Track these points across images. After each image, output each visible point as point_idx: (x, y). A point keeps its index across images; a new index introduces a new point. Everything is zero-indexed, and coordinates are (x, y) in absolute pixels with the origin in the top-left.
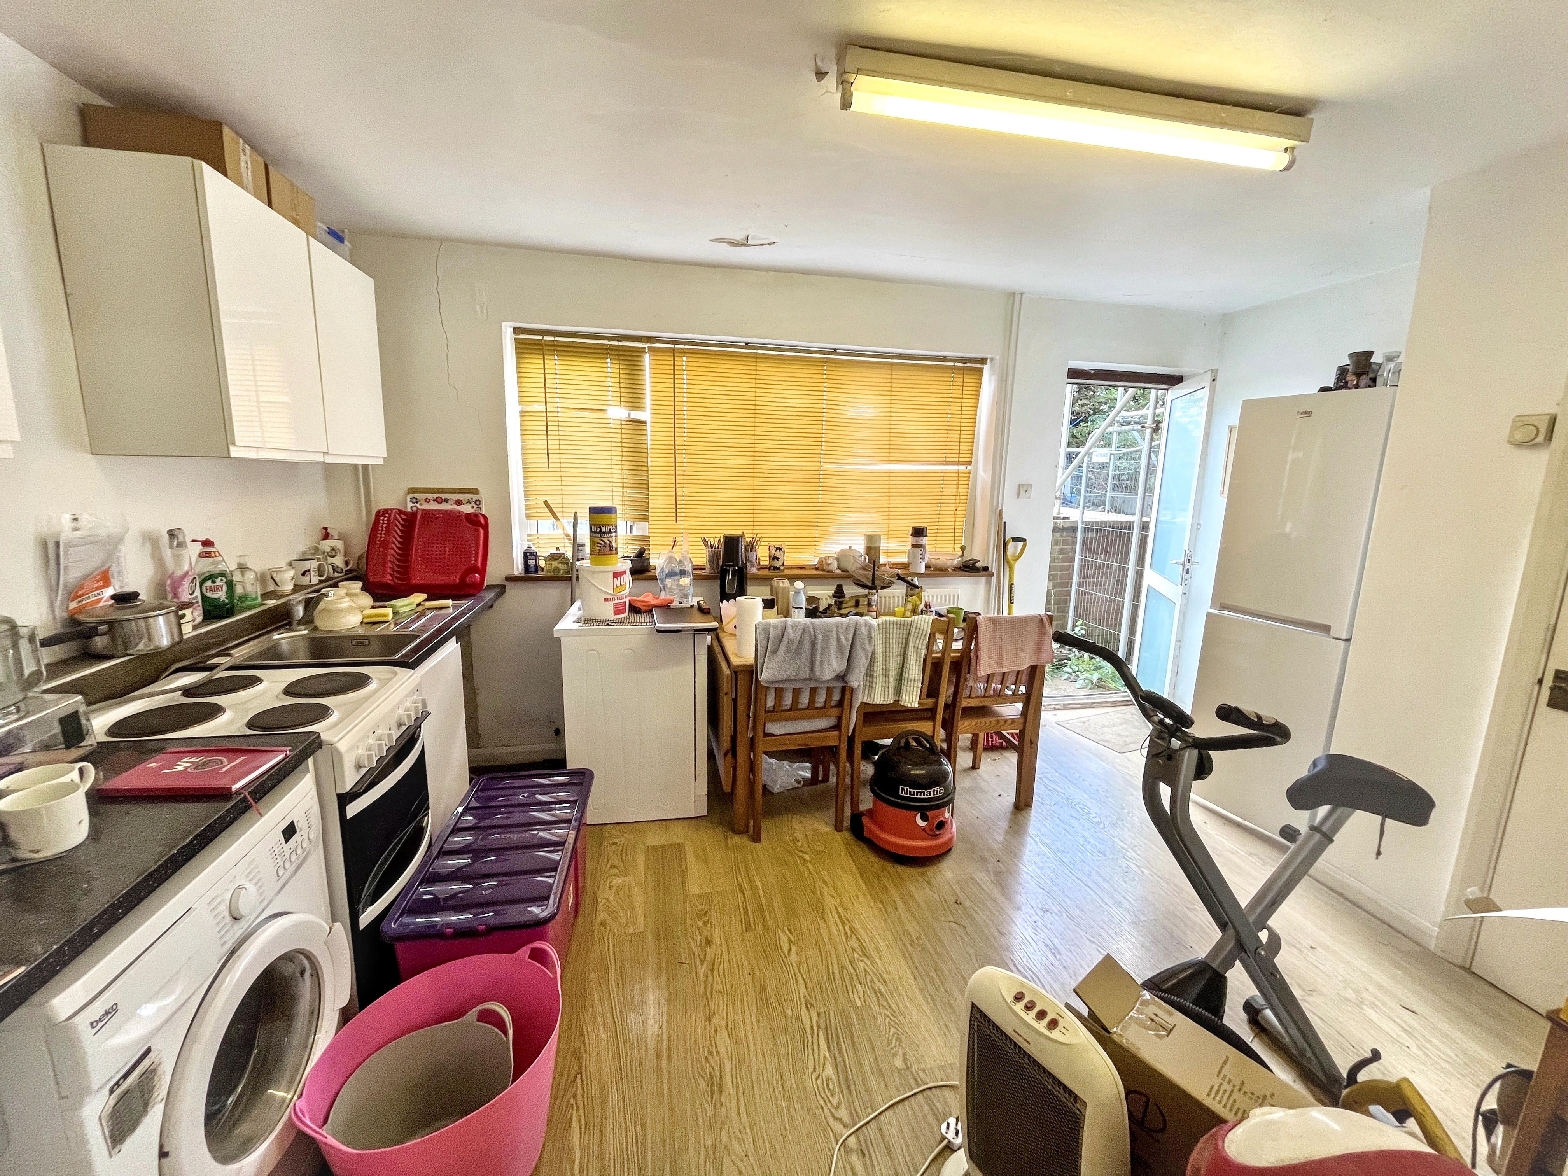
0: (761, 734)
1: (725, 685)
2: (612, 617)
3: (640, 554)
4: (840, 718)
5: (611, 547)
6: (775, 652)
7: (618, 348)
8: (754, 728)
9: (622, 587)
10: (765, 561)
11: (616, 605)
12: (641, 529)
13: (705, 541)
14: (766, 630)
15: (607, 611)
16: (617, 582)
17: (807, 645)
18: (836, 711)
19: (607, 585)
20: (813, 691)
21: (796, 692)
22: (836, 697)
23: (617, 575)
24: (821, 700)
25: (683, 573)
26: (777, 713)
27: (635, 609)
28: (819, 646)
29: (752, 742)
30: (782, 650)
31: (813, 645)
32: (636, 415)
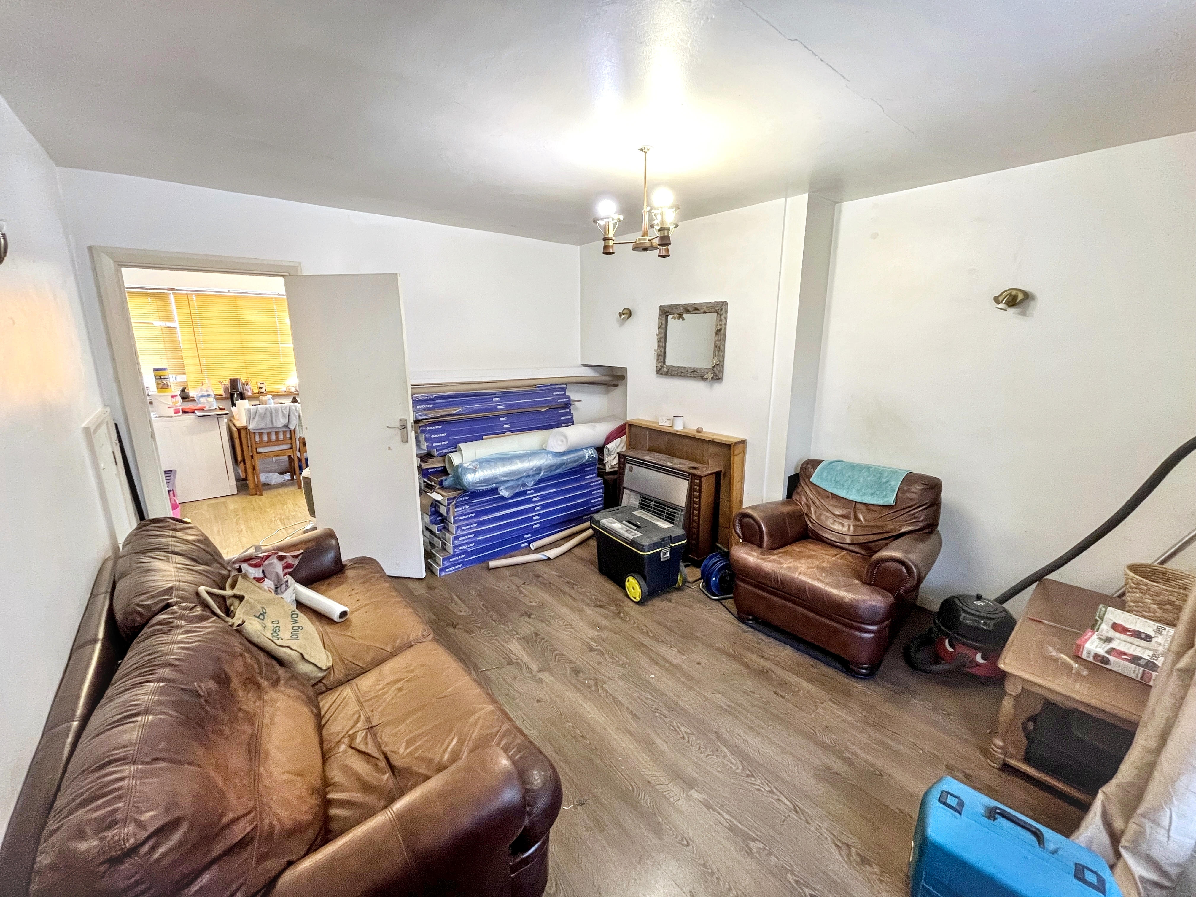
0: (255, 453)
1: (236, 435)
2: (173, 414)
3: (183, 390)
4: (291, 444)
5: (168, 385)
6: (254, 418)
7: (154, 293)
8: (252, 451)
9: (177, 402)
10: (256, 390)
11: (175, 410)
12: (182, 378)
13: (220, 382)
14: (249, 411)
15: (171, 412)
16: (174, 400)
17: (268, 415)
18: (289, 442)
19: (170, 401)
20: (277, 433)
21: (269, 434)
22: (288, 435)
23: (173, 397)
24: (281, 436)
25: (209, 395)
26: (261, 443)
27: (185, 412)
28: (274, 415)
29: (252, 457)
30: (257, 417)
31: (271, 414)
32: (169, 324)
